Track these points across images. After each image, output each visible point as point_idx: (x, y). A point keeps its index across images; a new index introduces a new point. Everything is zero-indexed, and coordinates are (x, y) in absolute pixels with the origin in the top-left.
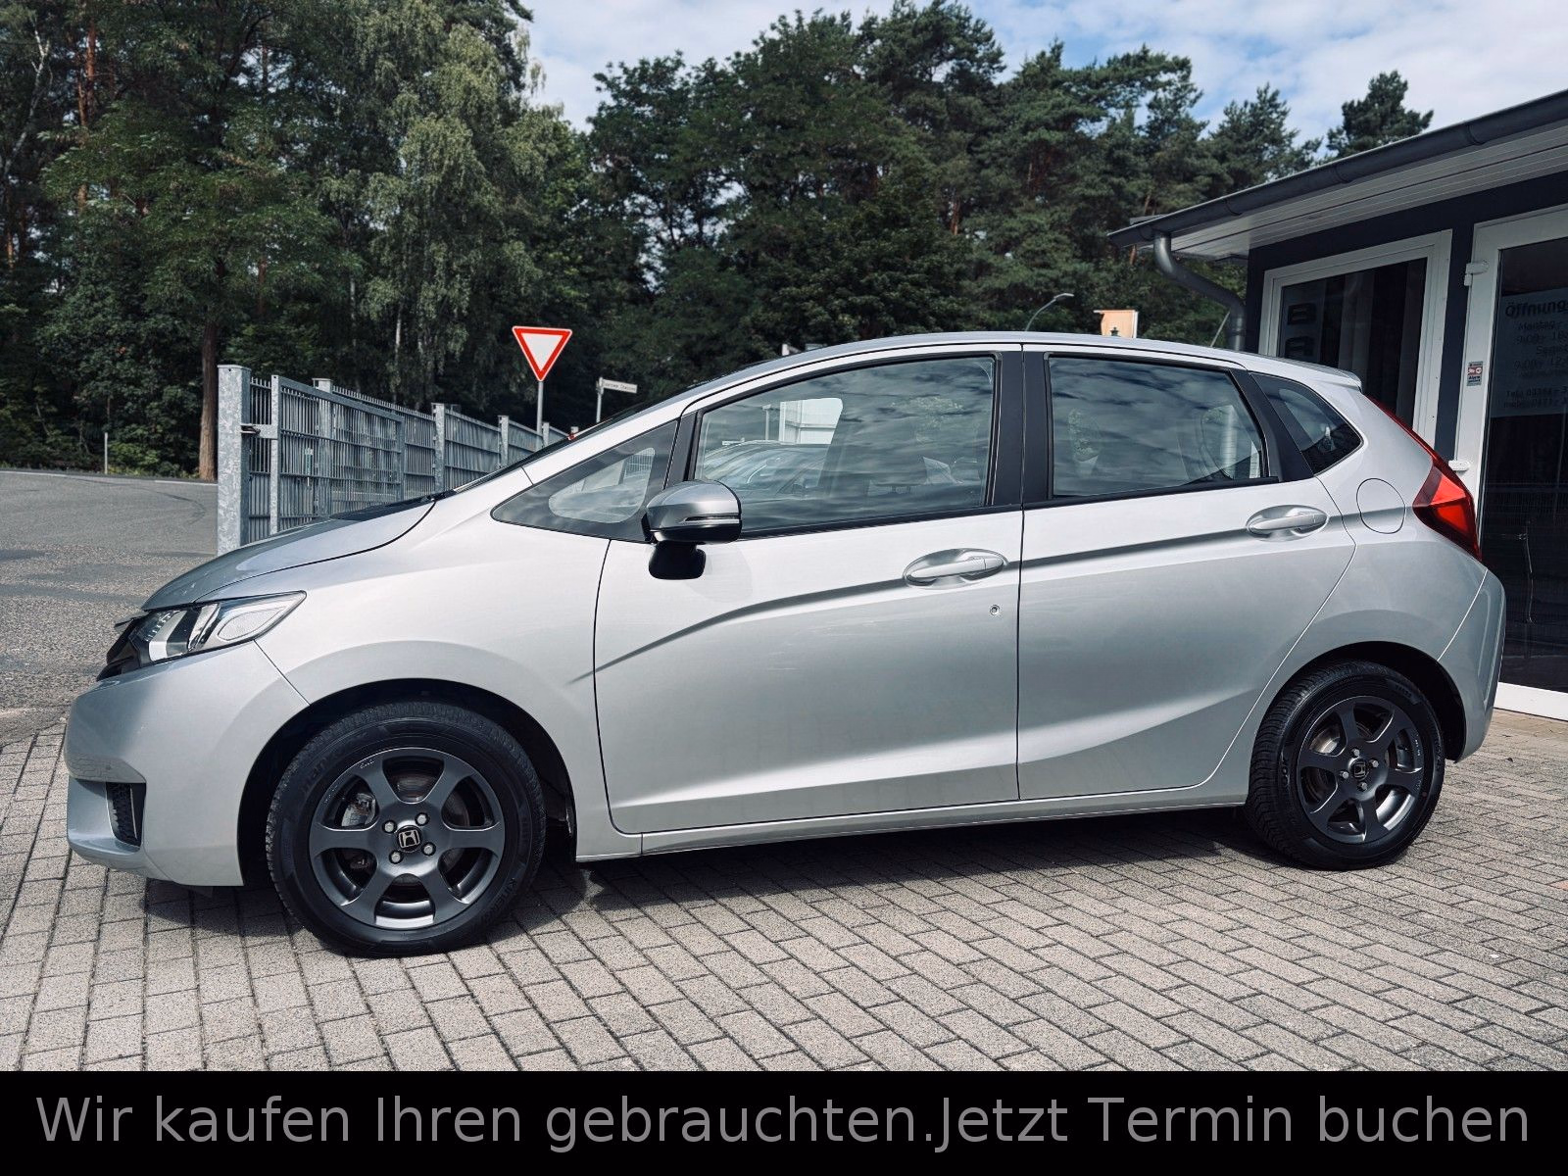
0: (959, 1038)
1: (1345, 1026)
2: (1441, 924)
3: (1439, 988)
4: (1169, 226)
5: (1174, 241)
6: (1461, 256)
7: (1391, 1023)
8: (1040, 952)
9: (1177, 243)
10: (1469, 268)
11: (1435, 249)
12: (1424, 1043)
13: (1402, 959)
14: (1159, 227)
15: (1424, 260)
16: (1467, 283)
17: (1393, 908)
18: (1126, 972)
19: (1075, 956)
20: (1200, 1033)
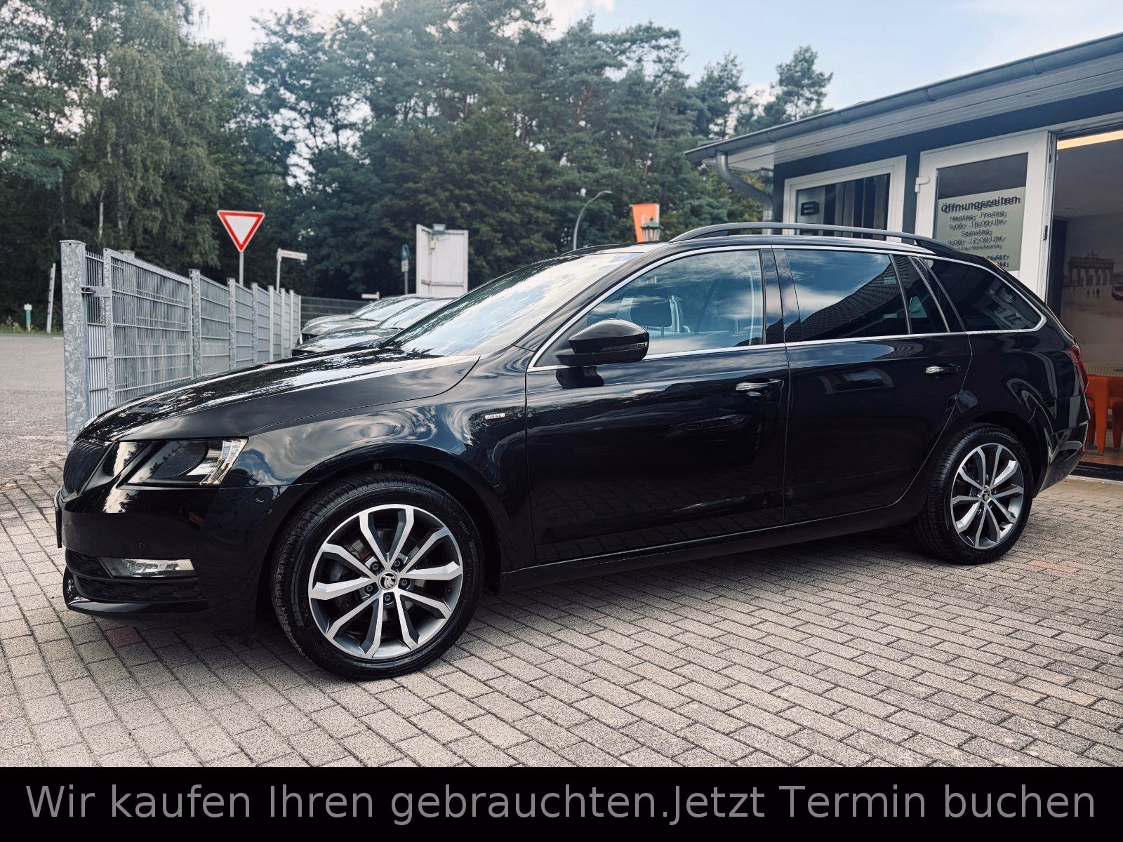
0: (739, 682)
1: (958, 653)
2: (978, 592)
3: (997, 627)
4: (727, 147)
5: (729, 157)
6: (912, 172)
7: (982, 649)
8: (758, 627)
9: (731, 159)
10: (918, 180)
11: (896, 169)
12: (1006, 659)
13: (967, 612)
14: (720, 148)
15: (889, 175)
16: (916, 190)
17: (945, 583)
18: (817, 634)
19: (781, 627)
20: (879, 666)
